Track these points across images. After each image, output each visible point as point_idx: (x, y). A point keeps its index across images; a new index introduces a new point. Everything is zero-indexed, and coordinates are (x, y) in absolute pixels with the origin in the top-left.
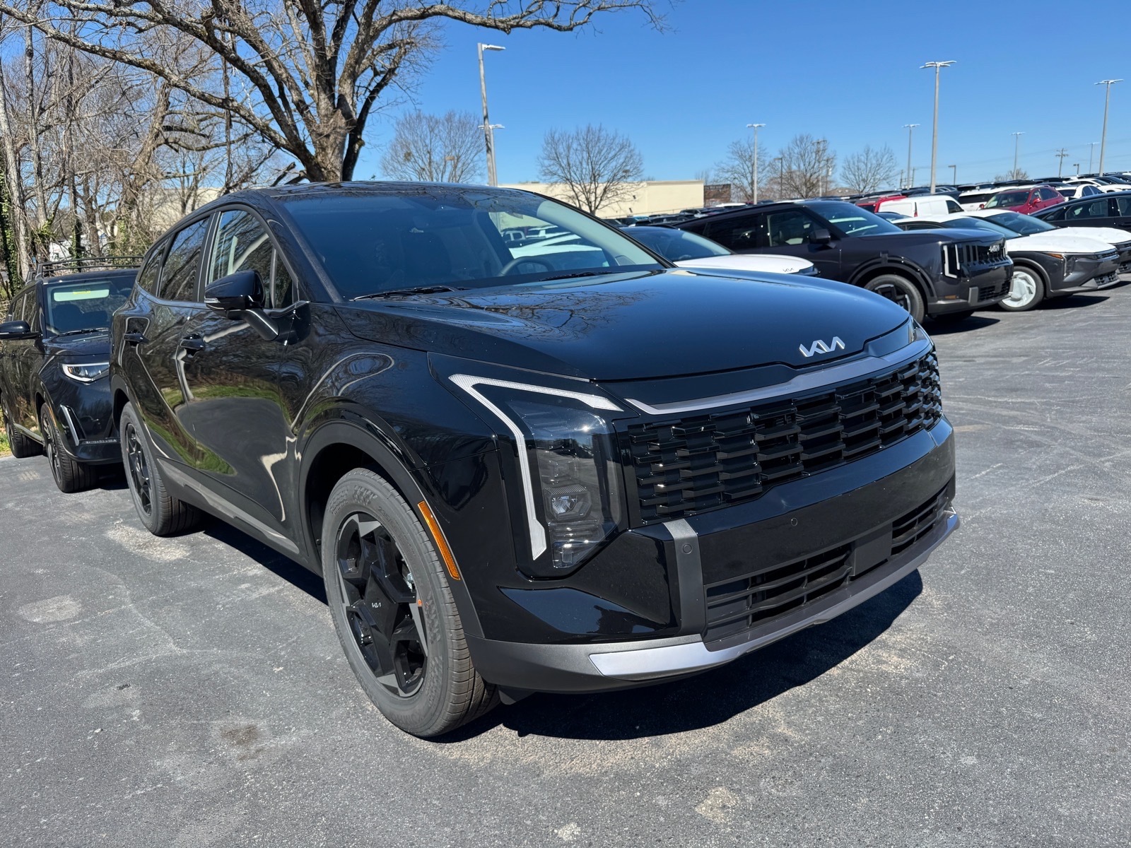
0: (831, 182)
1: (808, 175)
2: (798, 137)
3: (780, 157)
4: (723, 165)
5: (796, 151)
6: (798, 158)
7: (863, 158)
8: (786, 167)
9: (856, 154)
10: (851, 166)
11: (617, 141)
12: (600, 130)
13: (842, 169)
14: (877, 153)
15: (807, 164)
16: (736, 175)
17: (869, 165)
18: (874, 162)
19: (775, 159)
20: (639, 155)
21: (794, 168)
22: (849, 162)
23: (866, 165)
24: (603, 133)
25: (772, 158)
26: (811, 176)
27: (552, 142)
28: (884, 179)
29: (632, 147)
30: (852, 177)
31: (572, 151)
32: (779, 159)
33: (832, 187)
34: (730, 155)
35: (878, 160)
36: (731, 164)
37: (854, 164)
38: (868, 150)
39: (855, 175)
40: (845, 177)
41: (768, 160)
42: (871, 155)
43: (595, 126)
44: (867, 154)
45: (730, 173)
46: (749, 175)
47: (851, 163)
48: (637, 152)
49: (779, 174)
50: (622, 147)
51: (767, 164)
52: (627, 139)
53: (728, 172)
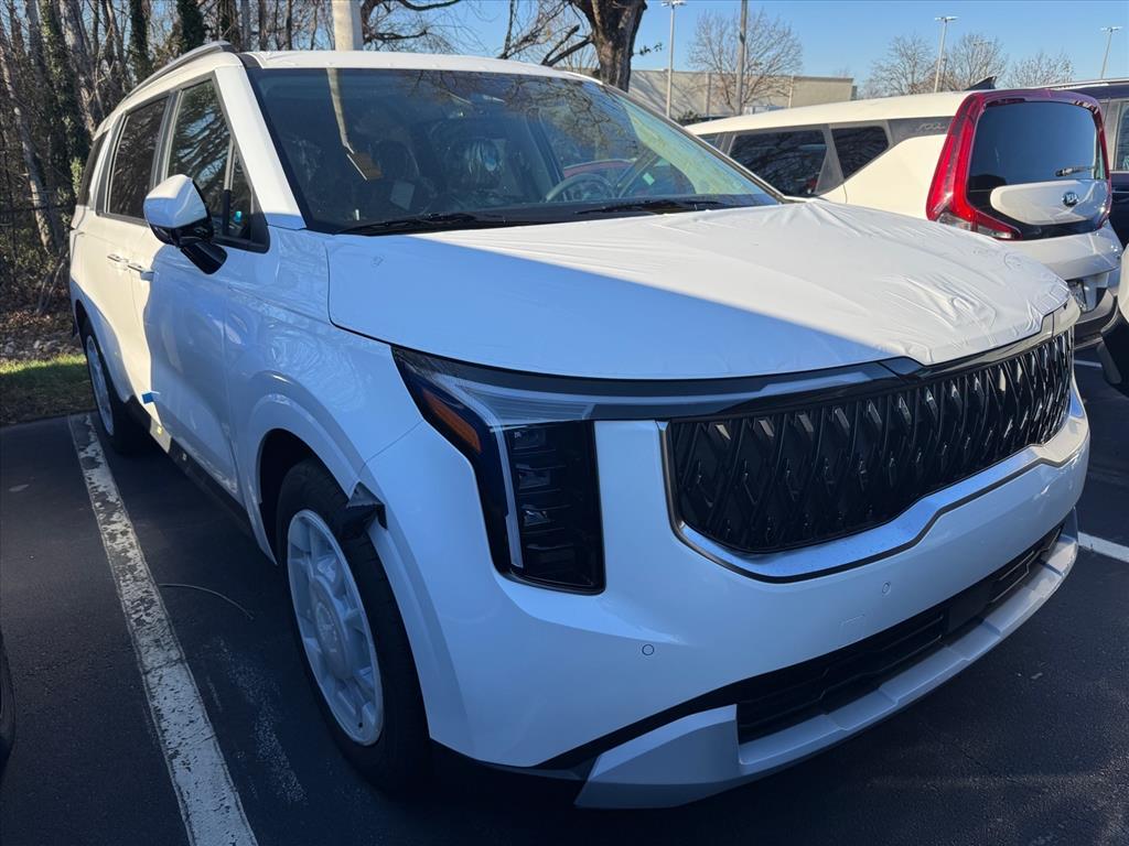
2: (967, 37)
3: (945, 57)
5: (962, 52)
6: (964, 60)
7: (1034, 65)
9: (1027, 60)
10: (1019, 72)
11: (777, 29)
14: (1051, 60)
16: (893, 75)
21: (957, 71)
27: (705, 26)
31: (726, 37)
32: (943, 60)
34: (891, 53)
36: (891, 61)
38: (1041, 56)
41: (932, 60)
42: (1043, 61)
44: (1039, 60)
46: (910, 76)
47: (1020, 68)
48: (797, 42)
52: (789, 27)
53: (887, 70)
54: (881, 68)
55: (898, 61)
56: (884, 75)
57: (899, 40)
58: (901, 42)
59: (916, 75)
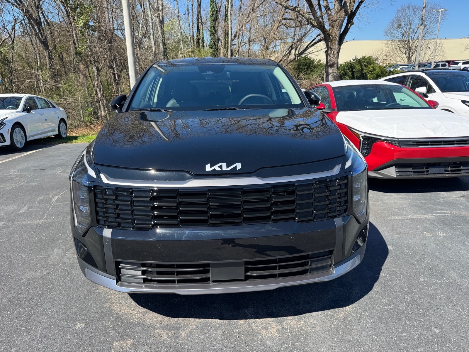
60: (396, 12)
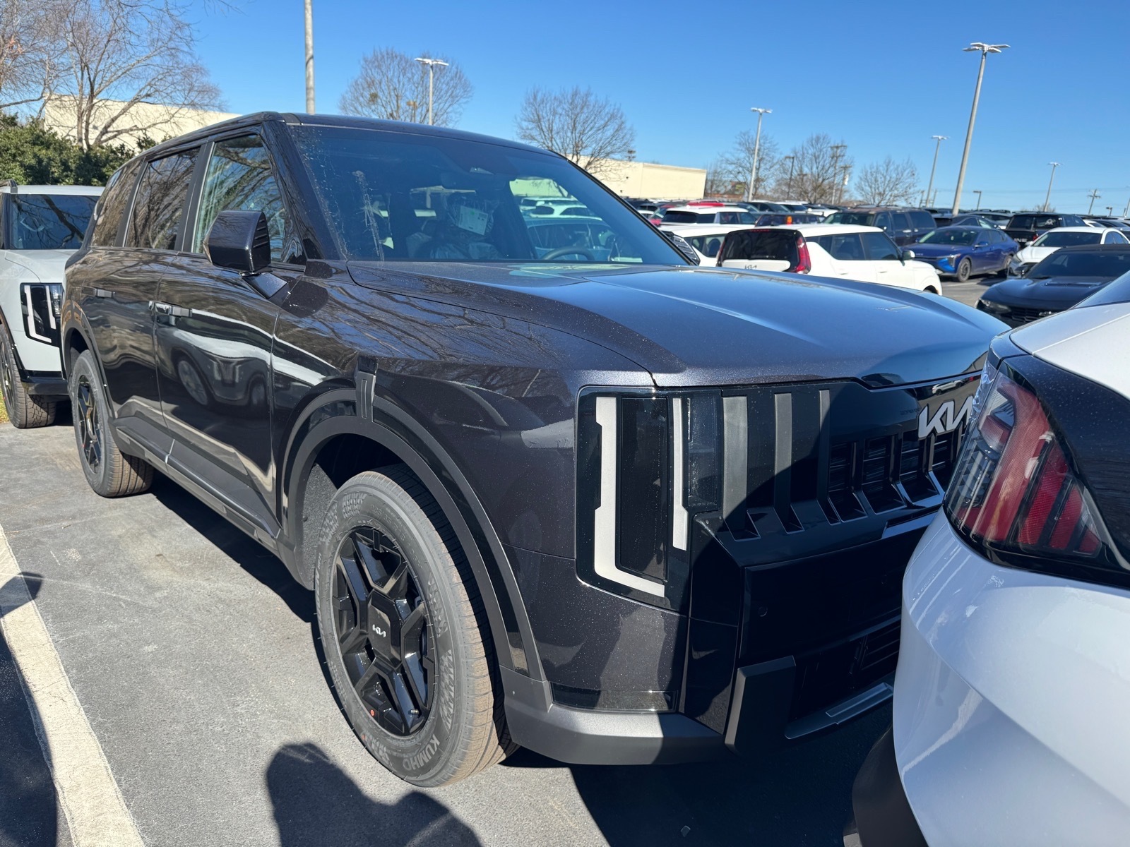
0: (845, 192)
1: (821, 180)
2: (814, 137)
3: (792, 155)
4: (728, 156)
5: (810, 152)
6: (811, 160)
7: (881, 168)
8: (797, 168)
9: (875, 165)
10: (869, 175)
11: (607, 110)
12: (588, 95)
13: (858, 180)
14: (898, 166)
15: (820, 167)
16: (741, 169)
17: (888, 178)
18: (894, 175)
19: (786, 157)
20: (631, 129)
21: (806, 170)
22: (867, 172)
23: (885, 177)
24: (592, 99)
25: (783, 156)
26: (823, 180)
27: (534, 101)
28: (903, 196)
29: (623, 119)
30: (870, 190)
32: (789, 158)
33: (846, 197)
34: (737, 146)
35: (898, 174)
36: (736, 155)
37: (872, 175)
38: (889, 162)
39: (871, 187)
40: (860, 188)
41: (778, 156)
42: (892, 168)
43: (583, 90)
44: (887, 166)
45: (734, 166)
47: (869, 171)
48: (628, 125)
49: (789, 173)
50: (613, 117)
51: (775, 161)
52: (618, 110)
53: (732, 164)
54: (727, 160)
55: (742, 155)
56: (731, 168)
57: (744, 135)
58: (746, 137)
59: (761, 170)
60: (362, 62)
